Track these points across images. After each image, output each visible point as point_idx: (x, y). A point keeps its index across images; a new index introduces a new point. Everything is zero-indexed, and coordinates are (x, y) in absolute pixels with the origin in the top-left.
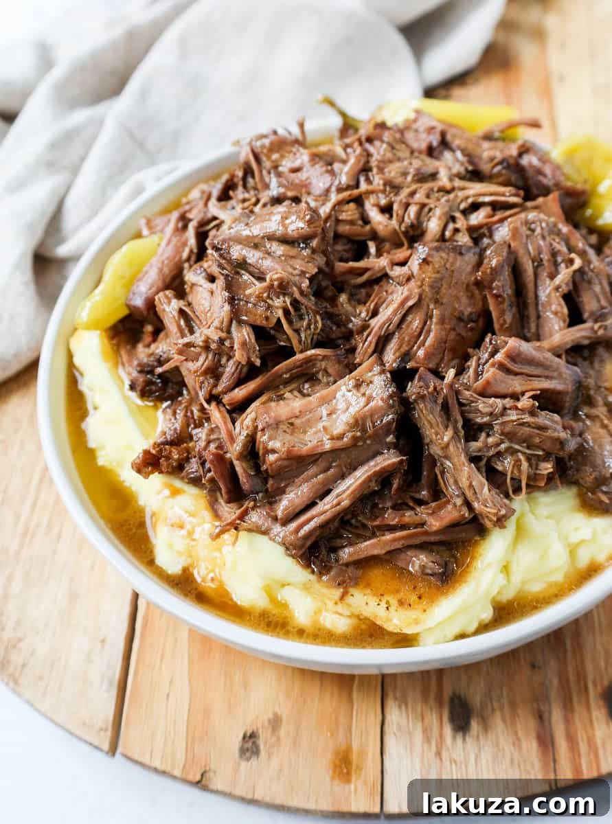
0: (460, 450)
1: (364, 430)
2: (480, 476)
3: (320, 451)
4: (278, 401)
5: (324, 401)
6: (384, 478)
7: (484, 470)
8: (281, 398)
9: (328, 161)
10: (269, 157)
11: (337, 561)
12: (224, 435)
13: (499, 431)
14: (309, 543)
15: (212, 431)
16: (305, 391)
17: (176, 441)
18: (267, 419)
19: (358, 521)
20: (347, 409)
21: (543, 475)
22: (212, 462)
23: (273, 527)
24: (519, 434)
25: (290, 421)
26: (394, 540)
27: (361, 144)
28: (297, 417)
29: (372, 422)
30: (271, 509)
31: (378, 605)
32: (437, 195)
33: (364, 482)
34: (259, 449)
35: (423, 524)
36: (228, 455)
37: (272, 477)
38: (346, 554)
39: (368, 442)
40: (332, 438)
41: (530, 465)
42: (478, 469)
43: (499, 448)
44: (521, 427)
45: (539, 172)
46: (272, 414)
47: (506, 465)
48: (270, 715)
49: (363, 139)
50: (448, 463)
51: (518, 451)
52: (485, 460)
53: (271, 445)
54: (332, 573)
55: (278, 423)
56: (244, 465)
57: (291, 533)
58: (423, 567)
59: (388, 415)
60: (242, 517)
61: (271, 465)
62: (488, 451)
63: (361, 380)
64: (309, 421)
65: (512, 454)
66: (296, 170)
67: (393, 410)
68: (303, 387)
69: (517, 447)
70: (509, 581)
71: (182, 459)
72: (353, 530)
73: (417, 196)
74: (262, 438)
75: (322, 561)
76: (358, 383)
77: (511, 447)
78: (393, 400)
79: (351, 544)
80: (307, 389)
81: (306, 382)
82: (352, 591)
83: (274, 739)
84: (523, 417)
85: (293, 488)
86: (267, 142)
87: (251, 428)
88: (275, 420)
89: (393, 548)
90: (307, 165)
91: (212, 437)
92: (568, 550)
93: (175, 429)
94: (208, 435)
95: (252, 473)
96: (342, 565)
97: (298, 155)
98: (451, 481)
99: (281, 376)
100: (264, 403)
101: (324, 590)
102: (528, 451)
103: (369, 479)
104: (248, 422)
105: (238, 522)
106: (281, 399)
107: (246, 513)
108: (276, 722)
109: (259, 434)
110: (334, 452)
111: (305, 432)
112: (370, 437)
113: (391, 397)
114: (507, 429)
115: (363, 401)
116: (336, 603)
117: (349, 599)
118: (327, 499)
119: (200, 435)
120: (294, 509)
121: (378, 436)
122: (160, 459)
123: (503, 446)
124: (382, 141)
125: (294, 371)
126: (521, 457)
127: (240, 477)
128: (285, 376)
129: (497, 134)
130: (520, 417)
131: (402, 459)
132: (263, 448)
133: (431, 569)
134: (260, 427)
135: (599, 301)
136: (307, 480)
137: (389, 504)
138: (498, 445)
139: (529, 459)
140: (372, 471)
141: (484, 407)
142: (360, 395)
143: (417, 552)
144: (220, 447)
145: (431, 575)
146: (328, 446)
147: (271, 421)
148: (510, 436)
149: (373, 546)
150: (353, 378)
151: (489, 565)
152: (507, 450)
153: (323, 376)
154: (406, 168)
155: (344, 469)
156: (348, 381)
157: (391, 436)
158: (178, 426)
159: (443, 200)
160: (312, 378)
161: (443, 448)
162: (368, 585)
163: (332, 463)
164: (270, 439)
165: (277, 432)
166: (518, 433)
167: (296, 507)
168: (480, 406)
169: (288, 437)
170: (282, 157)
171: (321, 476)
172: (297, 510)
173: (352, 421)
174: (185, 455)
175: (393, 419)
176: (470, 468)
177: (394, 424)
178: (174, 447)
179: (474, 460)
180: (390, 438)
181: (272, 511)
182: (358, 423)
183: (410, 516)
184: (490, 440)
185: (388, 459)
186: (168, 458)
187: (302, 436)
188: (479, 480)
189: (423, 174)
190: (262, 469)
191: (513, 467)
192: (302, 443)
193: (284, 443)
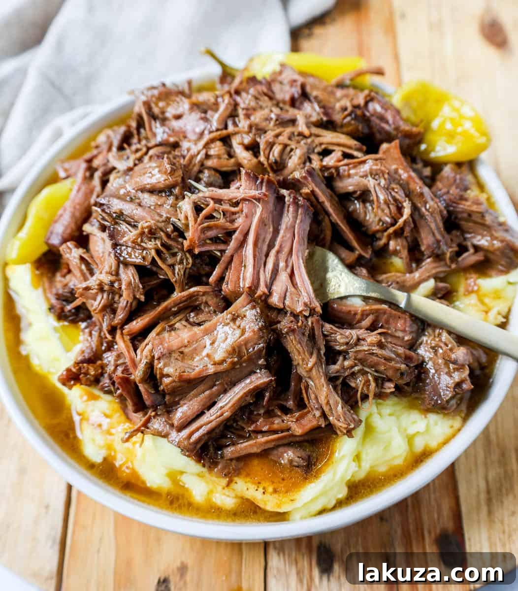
0: (321, 374)
1: (240, 356)
2: (336, 396)
3: (205, 375)
4: (170, 331)
5: (208, 332)
6: (257, 393)
7: (339, 388)
8: (172, 328)
9: (203, 109)
10: (157, 105)
11: (222, 457)
12: (127, 360)
13: (353, 357)
14: (199, 446)
15: (119, 356)
16: (191, 320)
17: (93, 358)
18: (162, 350)
19: (237, 425)
20: (226, 339)
21: (387, 393)
22: (119, 383)
23: (171, 432)
24: (369, 361)
25: (180, 350)
26: (267, 442)
27: (231, 96)
28: (186, 346)
29: (246, 349)
30: (169, 418)
31: (257, 490)
32: (297, 138)
33: (241, 397)
34: (156, 373)
35: (288, 430)
36: (133, 377)
37: (169, 394)
38: (229, 452)
39: (244, 365)
40: (215, 364)
41: (377, 385)
42: (335, 388)
43: (353, 370)
44: (371, 356)
45: (382, 118)
46: (166, 345)
47: (358, 383)
48: (178, 564)
49: (233, 92)
50: (311, 383)
51: (367, 373)
52: (341, 379)
53: (166, 370)
54: (220, 467)
55: (170, 353)
56: (146, 386)
57: (185, 439)
58: (291, 461)
59: (260, 344)
60: (146, 425)
61: (167, 386)
62: (344, 372)
63: (236, 315)
64: (195, 349)
65: (363, 375)
66: (178, 117)
67: (263, 339)
68: (190, 316)
69: (367, 370)
70: (360, 466)
71: (98, 375)
72: (234, 431)
73: (281, 138)
74: (159, 365)
75: (210, 458)
76: (235, 317)
77: (363, 369)
78: (263, 333)
79: (233, 444)
80: (193, 317)
81: (192, 311)
82: (236, 479)
83: (182, 583)
84: (373, 348)
85: (186, 402)
86: (156, 92)
87: (149, 357)
88: (168, 350)
89: (266, 448)
90: (187, 112)
91: (119, 362)
92: (407, 440)
93: (92, 348)
94: (116, 361)
95: (152, 392)
96: (227, 460)
97: (181, 103)
98: (313, 396)
99: (170, 309)
100: (158, 334)
101: (214, 479)
102: (376, 374)
103: (246, 394)
104: (146, 352)
105: (143, 428)
106: (172, 330)
107: (148, 421)
108: (183, 569)
109: (156, 361)
110: (216, 374)
111: (192, 359)
112: (245, 362)
113: (260, 329)
114: (360, 356)
115: (238, 332)
116: (224, 488)
117: (233, 485)
118: (212, 410)
119: (110, 359)
120: (186, 419)
121: (252, 360)
122: (80, 375)
123: (356, 368)
124: (248, 93)
125: (181, 305)
126: (370, 378)
127: (143, 394)
128: (173, 309)
129: (348, 82)
130: (370, 348)
131: (271, 380)
132: (160, 373)
133: (297, 462)
134: (156, 357)
135: (434, 234)
136: (196, 396)
137: (262, 411)
138: (352, 367)
139: (376, 379)
140: (248, 389)
141: (341, 338)
142: (235, 327)
143: (286, 449)
144: (126, 370)
145: (298, 467)
146: (211, 370)
147: (165, 351)
148: (362, 361)
149: (251, 446)
150: (230, 313)
151: (344, 456)
152: (359, 371)
153: (205, 307)
154: (269, 115)
155: (226, 386)
156: (226, 315)
157: (262, 360)
158: (94, 345)
159: (302, 142)
160: (196, 309)
161: (307, 371)
162: (248, 475)
163: (216, 382)
164: (165, 365)
165: (170, 360)
166: (367, 360)
167: (189, 417)
168: (338, 337)
169: (180, 364)
170: (168, 104)
171: (207, 392)
172: (189, 420)
173: (230, 349)
174: (100, 371)
175: (263, 347)
176: (329, 389)
177: (264, 351)
178: (91, 365)
179: (332, 380)
180: (261, 362)
181: (169, 420)
182: (236, 351)
183: (278, 424)
184: (347, 363)
185: (260, 378)
186: (86, 374)
187: (190, 362)
188: (335, 398)
189: (282, 119)
190: (160, 389)
191: (364, 384)
192: (191, 369)
193: (176, 370)
